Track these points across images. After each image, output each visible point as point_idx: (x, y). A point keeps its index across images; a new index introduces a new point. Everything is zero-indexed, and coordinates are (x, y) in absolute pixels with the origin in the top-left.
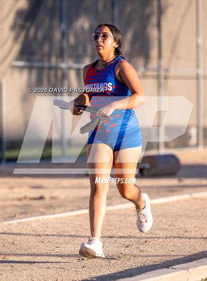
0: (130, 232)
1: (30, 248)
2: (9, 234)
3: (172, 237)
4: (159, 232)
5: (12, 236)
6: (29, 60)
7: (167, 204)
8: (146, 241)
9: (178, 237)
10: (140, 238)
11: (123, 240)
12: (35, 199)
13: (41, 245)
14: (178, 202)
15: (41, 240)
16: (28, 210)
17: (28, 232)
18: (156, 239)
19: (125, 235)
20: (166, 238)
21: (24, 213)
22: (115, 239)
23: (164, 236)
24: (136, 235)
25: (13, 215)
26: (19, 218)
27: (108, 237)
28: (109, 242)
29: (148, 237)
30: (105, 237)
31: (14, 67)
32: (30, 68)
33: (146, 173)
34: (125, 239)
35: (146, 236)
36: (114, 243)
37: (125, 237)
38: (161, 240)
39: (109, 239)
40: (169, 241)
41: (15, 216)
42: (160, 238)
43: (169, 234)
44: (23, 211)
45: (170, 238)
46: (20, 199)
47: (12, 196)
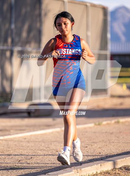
0: (22, 152)
3: (48, 155)
4: (40, 152)
7: (45, 134)
8: (32, 158)
9: (52, 155)
10: (28, 155)
11: (17, 157)
14: (52, 133)
18: (38, 156)
19: (18, 154)
20: (44, 155)
22: (12, 156)
23: (43, 154)
24: (26, 153)
27: (8, 155)
28: (8, 158)
29: (33, 155)
30: (6, 155)
33: (32, 114)
34: (19, 156)
35: (32, 154)
36: (11, 159)
37: (18, 155)
38: (41, 157)
39: (8, 156)
40: (46, 157)
42: (41, 155)
43: (46, 153)
45: (47, 155)
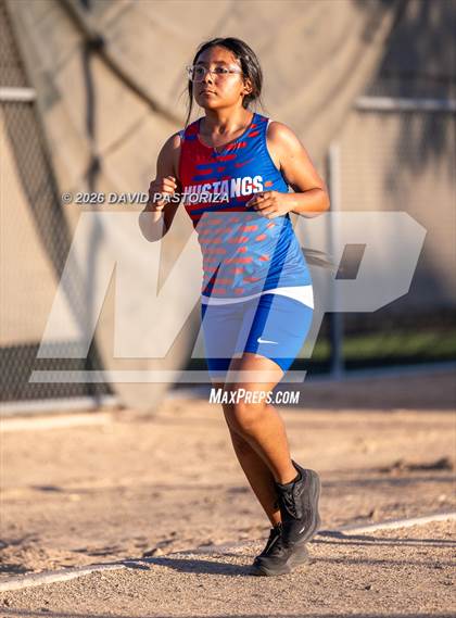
1: (412, 601)
2: (355, 561)
5: (364, 569)
6: (404, 93)
12: (424, 468)
13: (442, 591)
15: (442, 578)
16: (405, 500)
17: (407, 558)
21: (396, 506)
25: (364, 513)
26: (382, 521)
31: (363, 111)
32: (407, 115)
41: (371, 514)
44: (393, 501)
46: (385, 470)
47: (361, 460)
